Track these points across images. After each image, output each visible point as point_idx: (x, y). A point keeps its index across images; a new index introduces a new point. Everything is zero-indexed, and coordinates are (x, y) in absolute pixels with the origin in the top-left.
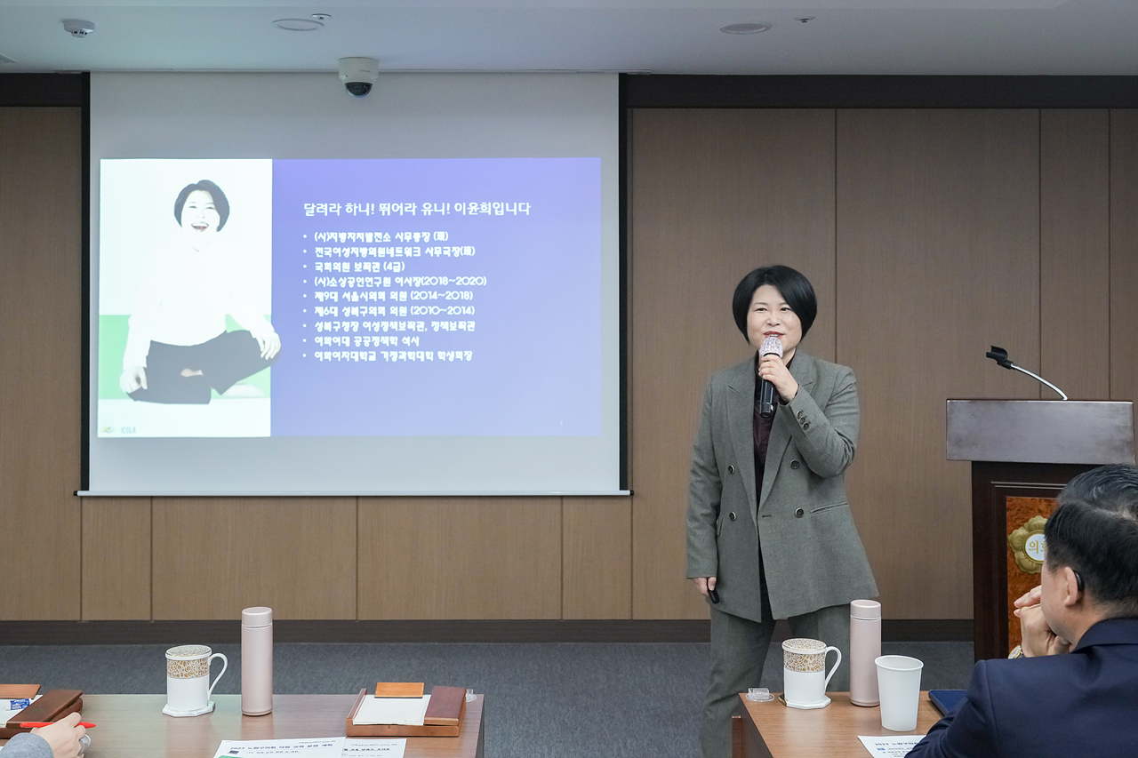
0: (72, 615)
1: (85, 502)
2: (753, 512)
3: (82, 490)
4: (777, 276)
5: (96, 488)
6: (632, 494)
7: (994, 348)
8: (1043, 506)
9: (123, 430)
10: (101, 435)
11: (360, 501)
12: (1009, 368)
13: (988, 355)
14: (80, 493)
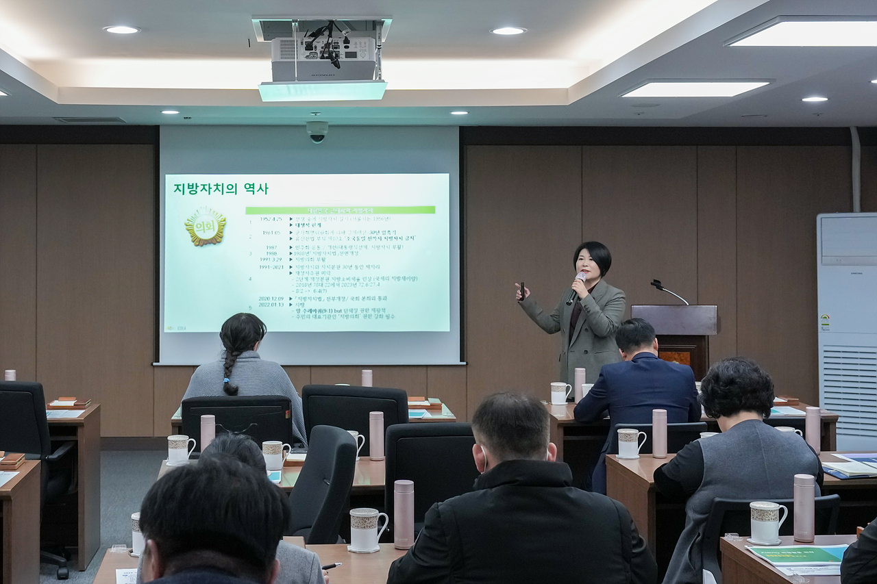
0: (148, 434)
1: (156, 369)
2: (566, 348)
3: (156, 362)
4: (592, 246)
5: (163, 362)
6: (467, 364)
7: (655, 281)
8: (676, 356)
9: (178, 328)
10: (166, 331)
11: (313, 369)
12: (662, 290)
13: (652, 284)
14: (154, 364)
